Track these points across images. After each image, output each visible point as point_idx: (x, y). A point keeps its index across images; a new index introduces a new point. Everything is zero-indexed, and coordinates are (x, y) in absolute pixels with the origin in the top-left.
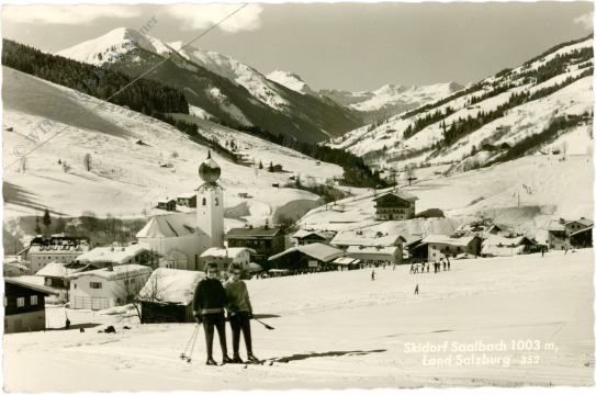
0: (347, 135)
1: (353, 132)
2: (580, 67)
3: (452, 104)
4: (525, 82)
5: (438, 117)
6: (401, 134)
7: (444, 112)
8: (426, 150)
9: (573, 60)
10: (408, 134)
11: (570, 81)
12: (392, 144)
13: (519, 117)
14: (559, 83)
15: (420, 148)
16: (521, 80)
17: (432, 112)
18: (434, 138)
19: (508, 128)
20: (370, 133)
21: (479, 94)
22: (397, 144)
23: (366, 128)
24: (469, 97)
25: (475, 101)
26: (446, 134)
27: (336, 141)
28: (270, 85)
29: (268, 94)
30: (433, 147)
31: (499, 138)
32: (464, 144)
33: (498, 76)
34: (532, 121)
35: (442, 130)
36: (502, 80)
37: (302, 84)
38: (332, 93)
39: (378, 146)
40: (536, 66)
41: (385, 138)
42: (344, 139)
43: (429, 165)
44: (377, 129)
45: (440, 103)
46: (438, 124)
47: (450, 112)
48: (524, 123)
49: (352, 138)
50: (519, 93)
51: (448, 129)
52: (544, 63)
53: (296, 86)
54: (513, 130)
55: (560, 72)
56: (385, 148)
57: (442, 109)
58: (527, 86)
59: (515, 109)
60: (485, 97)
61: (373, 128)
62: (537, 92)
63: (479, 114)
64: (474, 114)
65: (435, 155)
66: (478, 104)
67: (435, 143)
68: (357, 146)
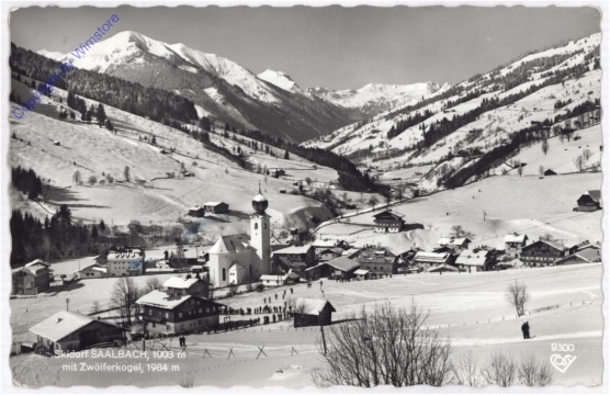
0: (335, 133)
1: (341, 130)
2: (543, 76)
3: (431, 107)
4: (495, 89)
5: (419, 119)
6: (385, 134)
7: (423, 114)
8: (407, 150)
9: (536, 68)
10: (393, 134)
11: (534, 89)
12: (377, 144)
13: (489, 122)
14: (524, 90)
15: (402, 148)
16: (491, 86)
17: (413, 114)
18: (415, 139)
19: (480, 131)
20: (357, 133)
21: (454, 99)
22: (381, 144)
23: (352, 126)
24: (446, 101)
25: (450, 105)
26: (425, 135)
27: (326, 139)
28: (263, 84)
29: (261, 93)
30: (414, 147)
31: (472, 141)
32: (441, 145)
33: (471, 80)
34: (501, 125)
35: (422, 131)
36: (474, 85)
37: (292, 84)
39: (365, 145)
40: (504, 72)
41: (371, 138)
42: (333, 137)
43: (411, 166)
44: (363, 128)
45: (419, 106)
46: (418, 126)
47: (429, 114)
48: (494, 127)
49: (341, 136)
50: (489, 99)
51: (427, 130)
52: (512, 70)
53: (286, 85)
54: (485, 133)
55: (525, 79)
56: (371, 148)
57: (422, 111)
58: (497, 93)
59: (486, 114)
60: (459, 102)
61: (359, 127)
62: (506, 99)
63: (454, 117)
64: (450, 117)
65: (416, 155)
66: (453, 108)
67: (416, 143)
68: (345, 145)
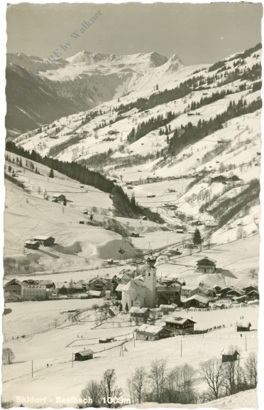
3: (173, 107)
4: (242, 87)
5: (160, 122)
6: (125, 137)
7: (164, 115)
8: (151, 157)
10: (133, 137)
12: (117, 148)
13: (238, 132)
15: (145, 155)
17: (155, 113)
18: (158, 145)
19: (229, 142)
22: (121, 149)
25: (194, 106)
26: (170, 141)
30: (158, 155)
32: (188, 155)
34: (250, 137)
35: (165, 137)
38: (21, 58)
39: (104, 148)
41: (109, 139)
43: (157, 179)
47: (171, 117)
48: (244, 138)
50: (236, 102)
51: (171, 136)
54: (233, 145)
56: (110, 152)
57: (163, 111)
58: (244, 93)
59: (234, 122)
63: (199, 122)
64: (194, 122)
65: (162, 164)
66: (198, 111)
67: (160, 150)
